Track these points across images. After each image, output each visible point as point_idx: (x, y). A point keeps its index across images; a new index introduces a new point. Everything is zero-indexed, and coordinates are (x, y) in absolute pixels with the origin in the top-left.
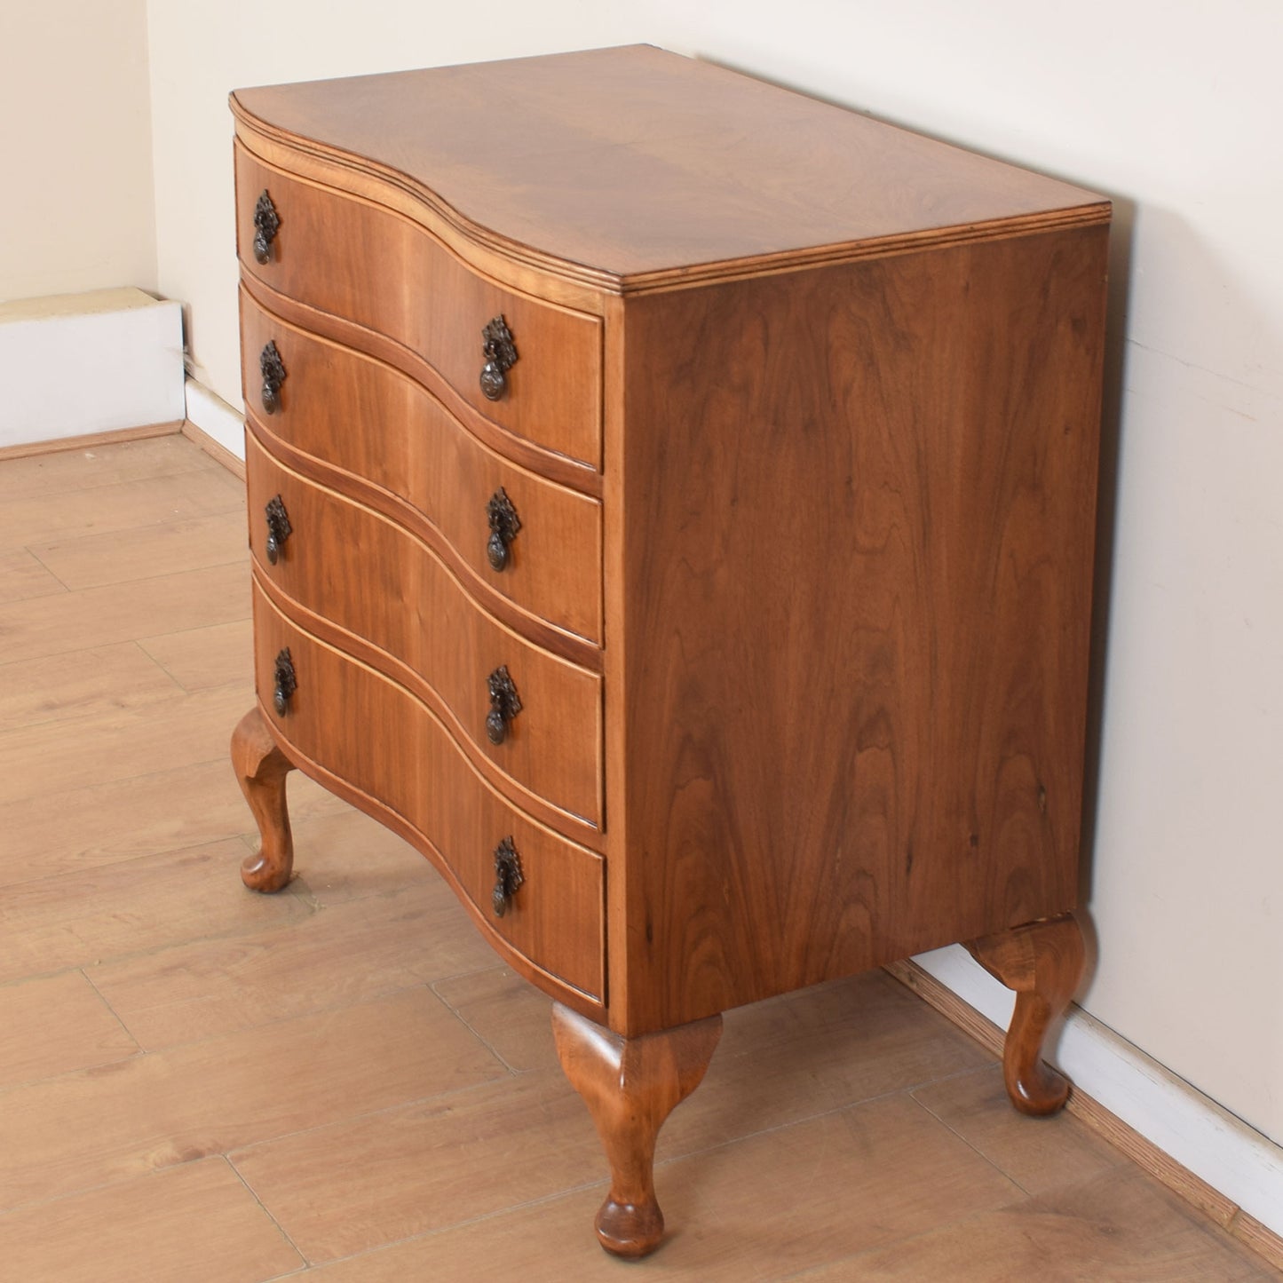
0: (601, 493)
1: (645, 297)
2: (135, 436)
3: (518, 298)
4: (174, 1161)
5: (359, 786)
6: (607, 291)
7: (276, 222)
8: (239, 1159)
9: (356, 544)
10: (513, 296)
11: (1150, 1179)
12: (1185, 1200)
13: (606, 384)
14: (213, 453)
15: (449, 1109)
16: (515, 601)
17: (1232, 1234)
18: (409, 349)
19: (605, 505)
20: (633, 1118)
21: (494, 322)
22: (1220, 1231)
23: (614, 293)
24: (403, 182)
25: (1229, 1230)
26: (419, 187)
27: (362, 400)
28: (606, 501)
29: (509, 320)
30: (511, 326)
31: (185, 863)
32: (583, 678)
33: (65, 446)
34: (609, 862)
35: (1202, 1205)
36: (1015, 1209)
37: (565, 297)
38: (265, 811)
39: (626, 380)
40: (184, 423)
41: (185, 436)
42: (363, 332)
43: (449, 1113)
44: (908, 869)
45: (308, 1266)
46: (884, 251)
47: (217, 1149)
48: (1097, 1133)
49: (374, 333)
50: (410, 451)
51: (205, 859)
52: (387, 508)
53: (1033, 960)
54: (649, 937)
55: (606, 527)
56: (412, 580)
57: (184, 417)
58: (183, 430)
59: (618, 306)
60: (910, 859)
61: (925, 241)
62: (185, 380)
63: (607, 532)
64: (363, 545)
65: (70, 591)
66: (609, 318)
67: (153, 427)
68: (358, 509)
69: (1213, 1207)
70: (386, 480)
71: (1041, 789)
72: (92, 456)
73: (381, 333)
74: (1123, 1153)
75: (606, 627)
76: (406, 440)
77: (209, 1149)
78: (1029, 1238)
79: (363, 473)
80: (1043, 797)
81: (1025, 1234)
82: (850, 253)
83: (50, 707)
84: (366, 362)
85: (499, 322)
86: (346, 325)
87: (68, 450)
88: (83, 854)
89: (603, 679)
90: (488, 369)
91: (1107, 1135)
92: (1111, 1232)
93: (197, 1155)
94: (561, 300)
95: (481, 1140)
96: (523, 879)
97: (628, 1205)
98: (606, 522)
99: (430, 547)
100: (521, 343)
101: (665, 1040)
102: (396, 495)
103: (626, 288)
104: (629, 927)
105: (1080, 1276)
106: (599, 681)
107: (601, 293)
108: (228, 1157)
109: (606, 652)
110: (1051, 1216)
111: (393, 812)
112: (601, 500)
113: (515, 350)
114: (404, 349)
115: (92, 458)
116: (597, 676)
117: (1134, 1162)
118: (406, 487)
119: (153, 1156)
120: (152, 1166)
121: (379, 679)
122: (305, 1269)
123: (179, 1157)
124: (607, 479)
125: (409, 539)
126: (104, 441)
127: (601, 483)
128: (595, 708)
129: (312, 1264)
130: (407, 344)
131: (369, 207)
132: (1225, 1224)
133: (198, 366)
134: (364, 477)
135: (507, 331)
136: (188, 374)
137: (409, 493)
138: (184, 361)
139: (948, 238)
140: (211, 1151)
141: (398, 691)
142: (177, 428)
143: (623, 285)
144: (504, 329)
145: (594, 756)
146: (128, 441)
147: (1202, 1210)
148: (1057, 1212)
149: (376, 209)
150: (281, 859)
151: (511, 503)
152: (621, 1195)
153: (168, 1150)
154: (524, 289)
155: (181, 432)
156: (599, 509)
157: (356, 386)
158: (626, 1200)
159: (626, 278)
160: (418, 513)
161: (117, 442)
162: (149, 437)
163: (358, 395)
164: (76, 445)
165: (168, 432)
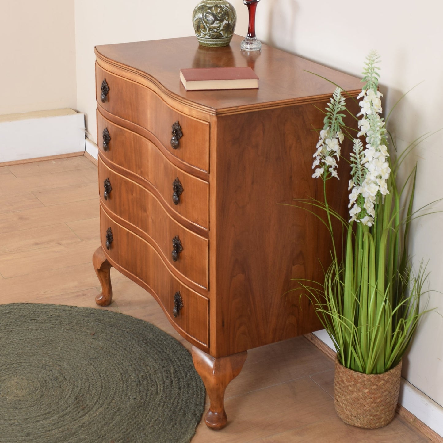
0: (209, 179)
1: (224, 116)
2: (69, 156)
3: (183, 116)
5: (133, 273)
6: (211, 114)
7: (108, 89)
9: (132, 194)
10: (181, 115)
13: (211, 144)
14: (94, 162)
16: (182, 215)
18: (149, 131)
19: (210, 184)
20: (217, 384)
21: (175, 123)
22: (410, 425)
23: (214, 115)
24: (148, 77)
25: (413, 425)
26: (153, 79)
27: (134, 148)
28: (210, 183)
29: (180, 123)
30: (181, 124)
31: (77, 296)
32: (203, 240)
33: (46, 159)
34: (210, 301)
35: (404, 416)
37: (198, 116)
38: (103, 280)
39: (217, 143)
40: (85, 153)
42: (135, 125)
46: (303, 102)
49: (138, 126)
50: (149, 165)
51: (84, 295)
52: (142, 183)
54: (223, 325)
55: (210, 191)
56: (150, 207)
57: (85, 150)
58: (84, 154)
59: (215, 119)
62: (85, 138)
63: (211, 193)
64: (134, 195)
65: (45, 206)
66: (212, 123)
67: (75, 153)
68: (133, 183)
69: (408, 417)
70: (142, 174)
72: (54, 162)
73: (140, 125)
75: (210, 224)
76: (148, 161)
79: (135, 171)
82: (292, 102)
83: (37, 244)
84: (136, 135)
85: (177, 123)
86: (129, 123)
88: (45, 293)
89: (209, 241)
90: (173, 139)
94: (197, 117)
96: (183, 305)
97: (216, 412)
98: (211, 189)
99: (155, 196)
100: (184, 130)
101: (228, 359)
102: (145, 179)
103: (217, 113)
104: (217, 322)
106: (208, 242)
107: (209, 115)
109: (210, 232)
111: (143, 282)
112: (209, 182)
113: (182, 133)
114: (148, 131)
115: (55, 163)
116: (207, 240)
118: (148, 176)
121: (139, 238)
124: (211, 176)
125: (149, 193)
126: (59, 158)
127: (209, 177)
128: (206, 250)
130: (149, 130)
131: (137, 85)
132: (412, 422)
133: (90, 134)
134: (135, 173)
135: (179, 126)
136: (86, 137)
137: (149, 178)
138: (85, 132)
141: (145, 242)
142: (82, 154)
143: (217, 112)
144: (178, 126)
145: (206, 266)
146: (66, 158)
149: (139, 86)
150: (109, 296)
151: (180, 183)
152: (213, 409)
154: (185, 113)
155: (84, 155)
156: (208, 185)
157: (133, 143)
158: (215, 411)
159: (217, 110)
160: (152, 185)
161: (63, 158)
162: (73, 157)
163: (133, 146)
164: (50, 159)
165: (80, 155)
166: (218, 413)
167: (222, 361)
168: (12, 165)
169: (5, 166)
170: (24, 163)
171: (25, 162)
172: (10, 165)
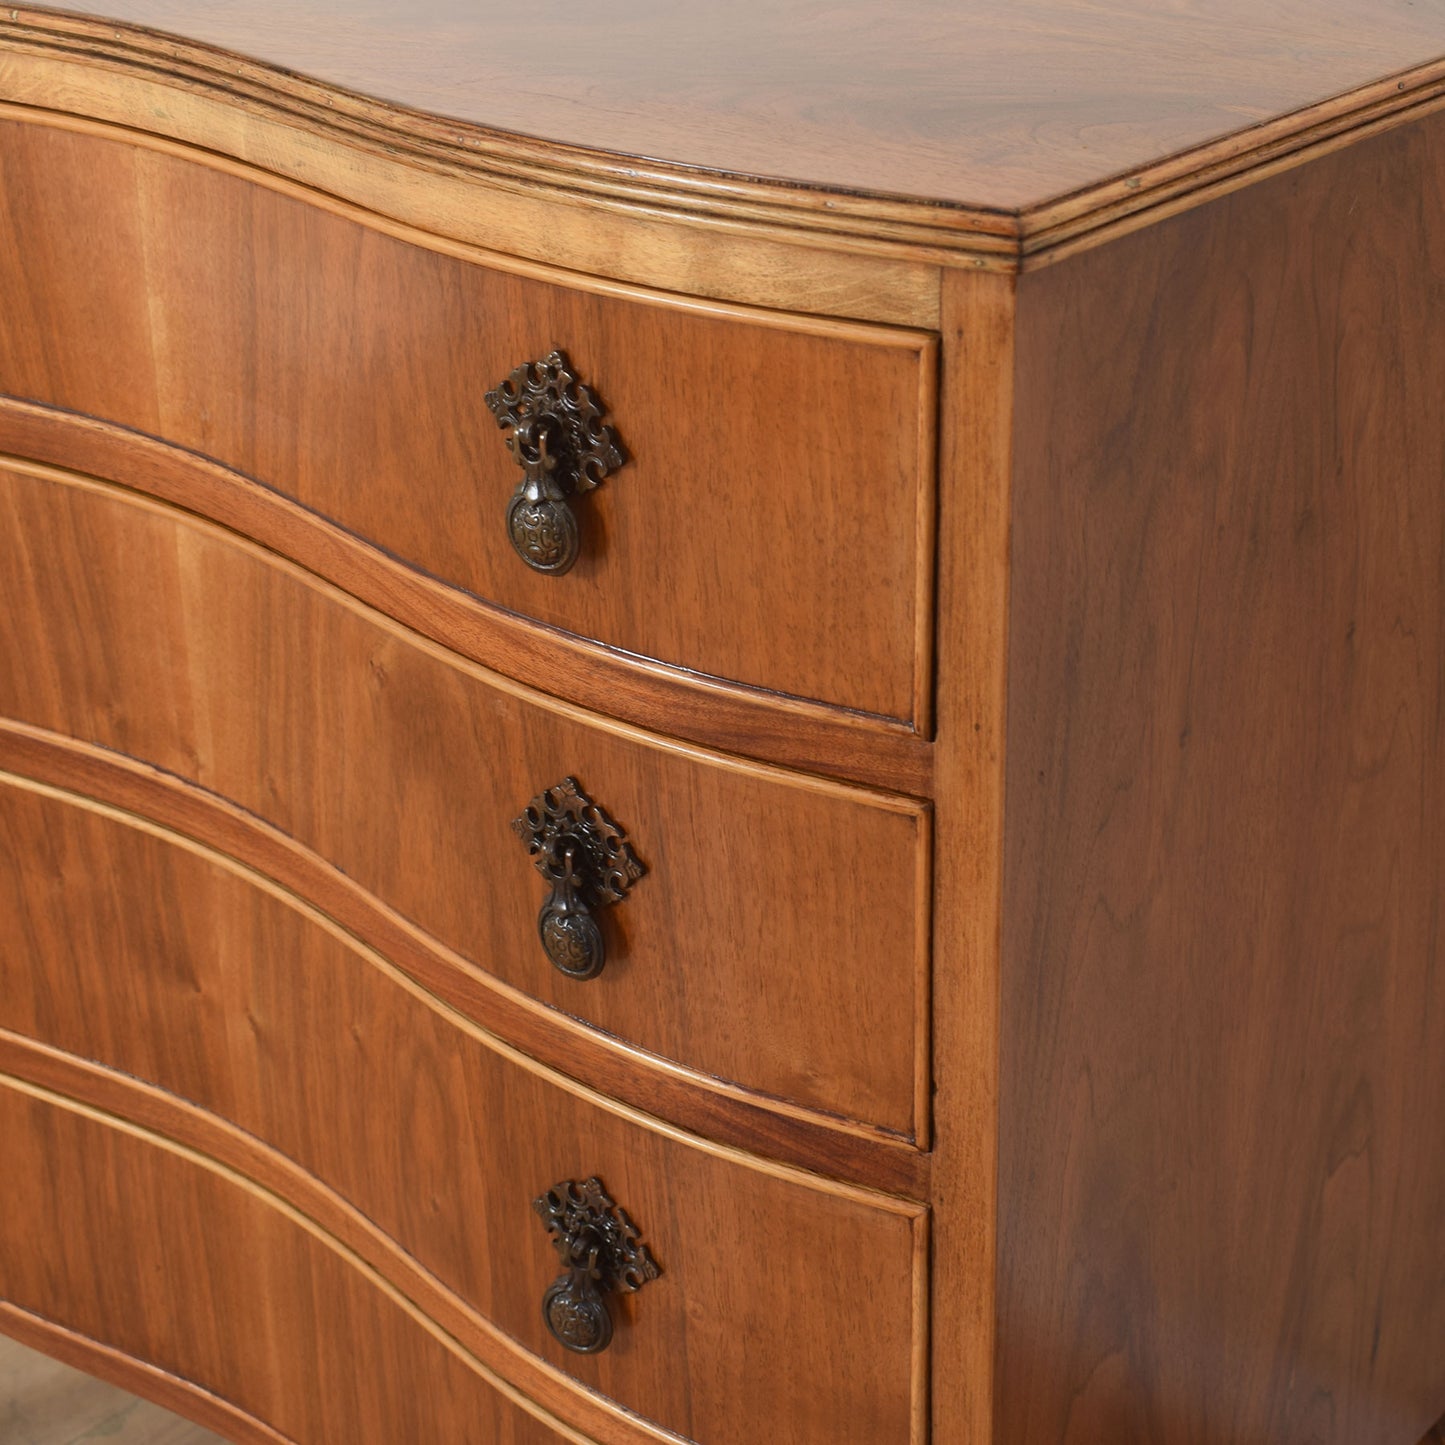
0: (927, 783)
3: (618, 302)
5: (108, 1342)
6: (963, 260)
9: (54, 870)
10: (599, 299)
13: (946, 510)
18: (176, 446)
19: (946, 815)
21: (531, 372)
23: (992, 264)
24: (133, 49)
26: (197, 56)
27: (39, 564)
28: (939, 806)
29: (583, 362)
30: (594, 377)
32: (867, 1214)
37: (796, 287)
42: (25, 416)
49: (62, 417)
50: (196, 674)
52: (129, 794)
59: (990, 296)
63: (945, 880)
64: (74, 874)
66: (960, 335)
68: (50, 800)
70: (124, 737)
73: (83, 414)
75: (939, 1098)
76: (178, 652)
79: (58, 725)
84: (44, 482)
85: (552, 372)
89: (929, 1216)
90: (533, 494)
94: (783, 298)
98: (947, 854)
99: (276, 881)
102: (158, 769)
103: (1027, 245)
107: (943, 270)
109: (938, 1155)
111: (206, 1394)
112: (925, 801)
113: (616, 436)
114: (163, 448)
118: (189, 751)
121: (140, 1142)
124: (944, 750)
125: (209, 864)
127: (929, 761)
130: (167, 436)
131: (19, 123)
134: (63, 733)
135: (583, 393)
137: (198, 767)
143: (1016, 236)
144: (572, 391)
149: (43, 126)
151: (607, 816)
154: (638, 277)
156: (919, 826)
157: (20, 537)
159: (1024, 219)
160: (235, 812)
163: (26, 556)
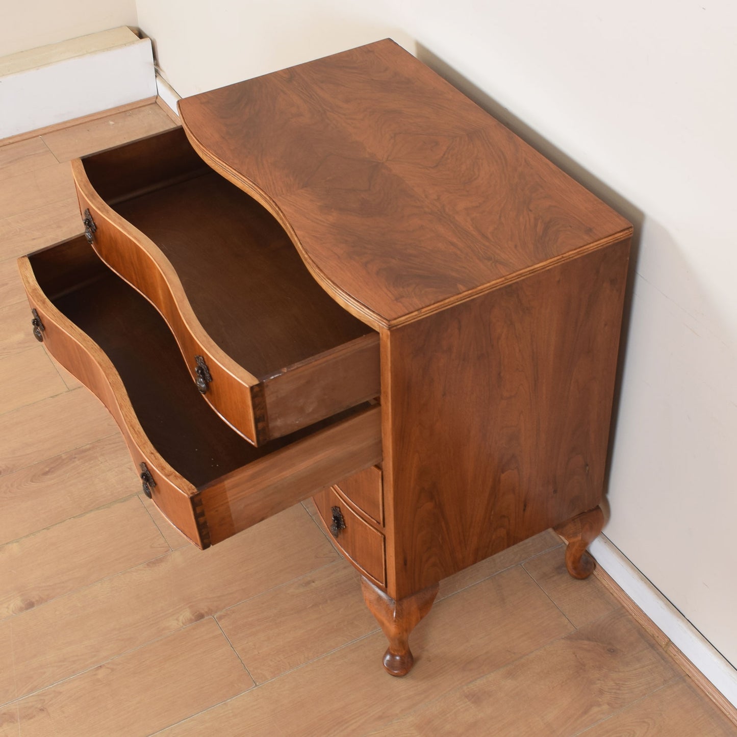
2: (134, 107)
4: (191, 621)
8: (220, 618)
11: (630, 617)
12: (646, 631)
14: (173, 119)
15: (313, 582)
17: (666, 652)
20: (400, 634)
22: (661, 650)
33: (99, 116)
34: (386, 539)
35: (653, 635)
36: (569, 638)
40: (157, 98)
41: (158, 104)
43: (313, 584)
44: (524, 510)
45: (256, 685)
46: (518, 278)
47: (210, 612)
48: (607, 589)
53: (581, 530)
54: (405, 564)
57: (156, 94)
60: (525, 506)
61: (539, 269)
62: (156, 76)
67: (142, 101)
69: (658, 637)
71: (587, 465)
72: (113, 123)
74: (618, 601)
77: (206, 612)
78: (576, 656)
80: (587, 468)
81: (574, 654)
82: (501, 283)
87: (100, 118)
89: (382, 472)
91: (611, 591)
92: (612, 651)
93: (201, 616)
95: (329, 601)
96: (346, 526)
101: (413, 599)
104: (396, 563)
105: (599, 680)
108: (215, 617)
110: (586, 642)
116: (379, 472)
117: (623, 607)
119: (181, 618)
120: (182, 624)
122: (255, 687)
123: (193, 618)
126: (118, 112)
129: (258, 684)
132: (663, 646)
133: (161, 70)
136: (156, 71)
138: (155, 69)
139: (551, 264)
140: (208, 614)
142: (153, 101)
143: (389, 325)
146: (130, 110)
147: (653, 637)
148: (589, 639)
152: (394, 651)
153: (187, 614)
155: (156, 102)
158: (396, 654)
161: (125, 111)
162: (140, 107)
164: (104, 115)
165: (149, 103)
166: (401, 657)
167: (405, 603)
168: (48, 133)
169: (38, 136)
170: (67, 128)
171: (68, 125)
172: (45, 134)
